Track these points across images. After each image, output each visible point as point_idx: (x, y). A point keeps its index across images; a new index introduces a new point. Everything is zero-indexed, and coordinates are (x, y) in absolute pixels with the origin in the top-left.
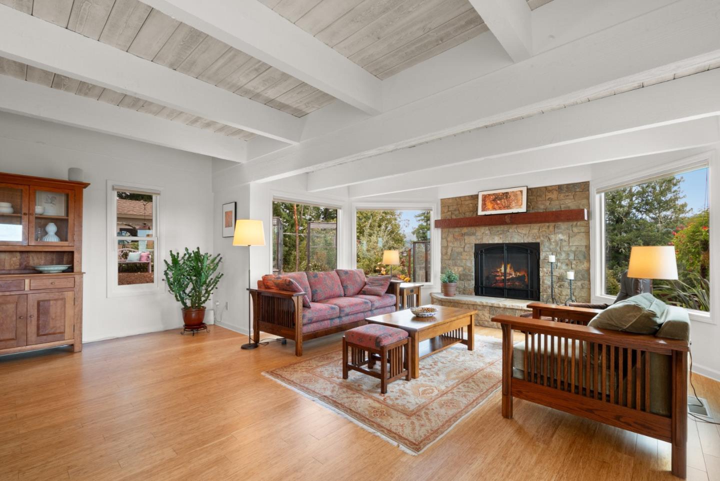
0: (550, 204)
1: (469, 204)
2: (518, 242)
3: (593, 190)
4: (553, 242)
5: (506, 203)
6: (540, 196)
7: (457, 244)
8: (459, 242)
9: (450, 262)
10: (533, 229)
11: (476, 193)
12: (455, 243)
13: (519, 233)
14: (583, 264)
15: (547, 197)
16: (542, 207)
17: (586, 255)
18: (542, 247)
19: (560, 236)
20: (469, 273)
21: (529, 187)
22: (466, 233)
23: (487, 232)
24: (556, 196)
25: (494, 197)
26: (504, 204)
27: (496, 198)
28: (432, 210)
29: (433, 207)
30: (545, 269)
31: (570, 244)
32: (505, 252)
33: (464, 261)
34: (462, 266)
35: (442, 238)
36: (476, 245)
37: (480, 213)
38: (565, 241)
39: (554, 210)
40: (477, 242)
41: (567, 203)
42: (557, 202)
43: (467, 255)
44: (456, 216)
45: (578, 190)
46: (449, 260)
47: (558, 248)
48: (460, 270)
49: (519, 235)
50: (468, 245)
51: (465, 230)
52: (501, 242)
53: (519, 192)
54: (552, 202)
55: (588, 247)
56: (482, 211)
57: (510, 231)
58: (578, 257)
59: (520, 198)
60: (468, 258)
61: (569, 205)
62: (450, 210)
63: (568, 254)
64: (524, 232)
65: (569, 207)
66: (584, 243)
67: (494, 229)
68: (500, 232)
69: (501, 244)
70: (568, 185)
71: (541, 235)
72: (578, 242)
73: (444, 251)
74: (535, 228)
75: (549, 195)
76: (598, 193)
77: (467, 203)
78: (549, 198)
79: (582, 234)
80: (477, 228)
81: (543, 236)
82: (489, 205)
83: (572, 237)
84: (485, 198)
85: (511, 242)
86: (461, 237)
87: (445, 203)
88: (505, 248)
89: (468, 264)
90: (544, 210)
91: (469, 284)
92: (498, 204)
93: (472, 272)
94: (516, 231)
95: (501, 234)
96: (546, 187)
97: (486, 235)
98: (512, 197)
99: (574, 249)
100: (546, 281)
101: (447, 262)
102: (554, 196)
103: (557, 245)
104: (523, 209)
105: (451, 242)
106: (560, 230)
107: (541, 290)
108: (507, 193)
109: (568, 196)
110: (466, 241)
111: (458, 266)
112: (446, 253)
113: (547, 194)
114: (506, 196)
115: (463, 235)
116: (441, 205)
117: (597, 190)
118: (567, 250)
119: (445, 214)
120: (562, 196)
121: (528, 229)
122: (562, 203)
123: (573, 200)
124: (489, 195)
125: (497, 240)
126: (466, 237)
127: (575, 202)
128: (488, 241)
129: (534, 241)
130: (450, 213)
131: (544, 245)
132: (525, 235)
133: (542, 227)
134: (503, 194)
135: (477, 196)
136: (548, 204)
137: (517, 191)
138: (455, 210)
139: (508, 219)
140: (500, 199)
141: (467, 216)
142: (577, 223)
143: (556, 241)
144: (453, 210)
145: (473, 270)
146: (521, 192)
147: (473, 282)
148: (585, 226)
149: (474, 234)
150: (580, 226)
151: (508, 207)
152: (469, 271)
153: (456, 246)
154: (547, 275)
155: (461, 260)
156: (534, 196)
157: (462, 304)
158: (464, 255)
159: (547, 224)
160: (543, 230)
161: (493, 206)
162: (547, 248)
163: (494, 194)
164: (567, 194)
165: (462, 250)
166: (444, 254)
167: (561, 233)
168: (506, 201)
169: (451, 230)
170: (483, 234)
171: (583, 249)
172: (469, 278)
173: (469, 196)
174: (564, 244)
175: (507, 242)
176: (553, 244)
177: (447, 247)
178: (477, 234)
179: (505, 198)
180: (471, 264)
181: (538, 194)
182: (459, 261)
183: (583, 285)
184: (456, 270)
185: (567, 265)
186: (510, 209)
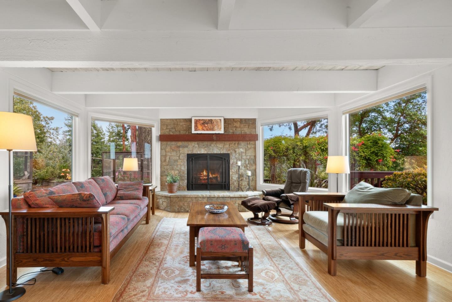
0: (236, 130)
1: (183, 125)
2: (217, 153)
3: (258, 124)
4: (238, 153)
5: (211, 126)
6: (230, 124)
7: (174, 154)
8: (175, 152)
9: (168, 167)
10: (226, 145)
11: (190, 118)
12: (172, 153)
13: (217, 147)
14: (253, 167)
15: (234, 125)
16: (231, 131)
17: (254, 161)
18: (231, 156)
19: (241, 150)
20: (183, 175)
21: (225, 118)
22: (181, 146)
23: (196, 146)
24: (239, 125)
25: (203, 121)
26: (210, 127)
27: (204, 122)
28: (154, 127)
29: (155, 124)
30: (233, 170)
31: (247, 155)
32: (209, 159)
33: (179, 166)
34: (177, 170)
35: (161, 149)
36: (188, 155)
37: (194, 132)
38: (244, 153)
39: (238, 133)
40: (190, 152)
41: (245, 130)
42: (239, 129)
43: (181, 162)
44: (173, 133)
45: (250, 123)
46: (167, 165)
47: (240, 157)
48: (176, 173)
49: (217, 149)
50: (182, 155)
51: (180, 144)
52: (206, 152)
53: (219, 121)
54: (237, 129)
55: (255, 156)
56: (195, 131)
57: (212, 145)
58: (250, 162)
59: (220, 124)
60: (182, 164)
61: (246, 131)
62: (168, 128)
63: (245, 161)
64: (220, 146)
65: (246, 133)
66: (254, 154)
67: (201, 144)
68: (205, 146)
69: (206, 154)
70: (245, 120)
71: (231, 148)
72: (250, 153)
73: (163, 159)
74: (227, 144)
75: (235, 124)
76: (261, 126)
77: (181, 124)
78: (235, 126)
79: (252, 149)
80: (189, 143)
81: (232, 149)
82: (200, 127)
83: (247, 150)
84: (196, 122)
85: (212, 153)
86: (177, 149)
87: (164, 122)
88: (208, 157)
89: (183, 168)
90: (233, 133)
91: (183, 183)
92: (205, 127)
93: (185, 174)
94: (216, 146)
95: (206, 147)
96: (233, 119)
97: (196, 147)
98: (215, 123)
99: (248, 157)
100: (233, 178)
101: (166, 167)
102: (238, 124)
103: (239, 155)
104: (222, 131)
105: (169, 152)
106: (241, 146)
107: (231, 183)
108: (211, 120)
109: (245, 126)
110: (181, 152)
111: (174, 170)
112: (165, 161)
113: (234, 123)
114: (211, 122)
115: (179, 147)
116: (161, 123)
117: (261, 124)
118: (245, 158)
119: (163, 131)
120: (242, 126)
121: (223, 144)
122: (242, 129)
123: (248, 129)
124: (199, 120)
125: (203, 151)
126: (181, 149)
127: (249, 130)
128: (197, 152)
129: (227, 152)
130: (168, 130)
131: (232, 156)
132: (221, 148)
133: (231, 144)
134: (209, 120)
135: (190, 120)
136: (234, 130)
137: (218, 120)
138: (172, 128)
139: (215, 138)
140: (207, 124)
141: (182, 134)
142: (250, 143)
143: (239, 153)
144: (171, 128)
145: (186, 172)
146: (220, 120)
147: (186, 181)
148: (254, 144)
149: (187, 147)
150: (252, 144)
151: (212, 130)
152: (183, 173)
153: (173, 155)
154: (234, 174)
155: (177, 165)
156: (227, 123)
157: (187, 197)
158: (180, 162)
159: (234, 142)
160: (232, 145)
161: (202, 128)
162: (234, 157)
163: (203, 120)
164: (245, 125)
165: (178, 158)
166: (163, 161)
167: (242, 148)
168: (211, 125)
169: (169, 143)
170: (194, 146)
171: (253, 158)
172: (183, 178)
173: (183, 119)
174: (243, 154)
175: (210, 153)
176: (237, 154)
177: (166, 156)
178: (189, 147)
179: (210, 123)
180: (184, 168)
181: (229, 123)
182: (175, 167)
183: (253, 179)
184: (173, 173)
185: (245, 167)
186: (214, 131)
